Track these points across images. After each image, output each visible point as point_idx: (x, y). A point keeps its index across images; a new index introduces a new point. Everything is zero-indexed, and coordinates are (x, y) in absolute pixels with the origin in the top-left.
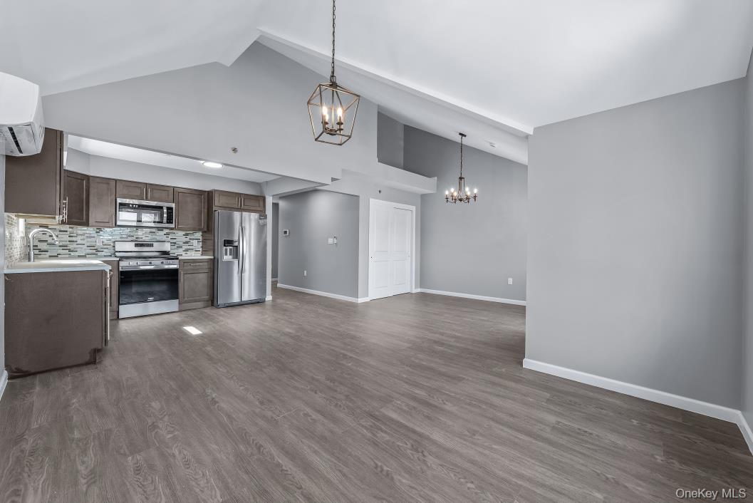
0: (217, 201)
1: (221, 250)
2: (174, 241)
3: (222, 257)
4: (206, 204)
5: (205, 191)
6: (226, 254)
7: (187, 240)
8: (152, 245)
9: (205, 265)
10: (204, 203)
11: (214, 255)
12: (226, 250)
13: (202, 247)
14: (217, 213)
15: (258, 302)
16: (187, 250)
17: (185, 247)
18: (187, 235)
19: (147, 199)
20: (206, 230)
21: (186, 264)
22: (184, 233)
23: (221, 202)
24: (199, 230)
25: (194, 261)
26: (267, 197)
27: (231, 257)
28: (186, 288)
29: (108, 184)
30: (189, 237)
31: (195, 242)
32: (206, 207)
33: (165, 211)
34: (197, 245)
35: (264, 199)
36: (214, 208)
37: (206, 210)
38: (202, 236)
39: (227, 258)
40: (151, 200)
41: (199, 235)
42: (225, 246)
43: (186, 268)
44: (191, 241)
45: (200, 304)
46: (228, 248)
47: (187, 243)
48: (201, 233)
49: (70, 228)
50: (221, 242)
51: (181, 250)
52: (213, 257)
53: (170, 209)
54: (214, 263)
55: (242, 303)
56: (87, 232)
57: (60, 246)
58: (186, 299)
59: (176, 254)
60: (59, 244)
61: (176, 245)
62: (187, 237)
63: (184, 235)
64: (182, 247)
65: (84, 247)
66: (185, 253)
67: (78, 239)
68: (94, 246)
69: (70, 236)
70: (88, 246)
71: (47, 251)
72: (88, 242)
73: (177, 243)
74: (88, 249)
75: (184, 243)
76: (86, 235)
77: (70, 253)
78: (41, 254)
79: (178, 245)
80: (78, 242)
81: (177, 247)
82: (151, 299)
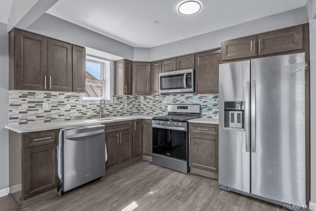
9: (213, 132)
17: (215, 109)
25: (202, 125)
26: (310, 22)
33: (185, 77)
42: (225, 110)
47: (215, 105)
50: (221, 105)
51: (211, 112)
53: (189, 75)
56: (159, 99)
57: (150, 108)
58: (195, 164)
59: (207, 116)
60: (150, 107)
61: (207, 108)
62: (216, 100)
63: (213, 98)
64: (212, 109)
65: (158, 108)
66: (215, 116)
67: (155, 103)
68: (161, 108)
69: (153, 102)
70: (159, 108)
71: (146, 111)
72: (159, 105)
73: (208, 106)
74: (159, 110)
75: (213, 106)
76: (159, 101)
77: (153, 112)
78: (144, 113)
79: (208, 108)
80: (156, 105)
81: (208, 109)
82: (168, 154)
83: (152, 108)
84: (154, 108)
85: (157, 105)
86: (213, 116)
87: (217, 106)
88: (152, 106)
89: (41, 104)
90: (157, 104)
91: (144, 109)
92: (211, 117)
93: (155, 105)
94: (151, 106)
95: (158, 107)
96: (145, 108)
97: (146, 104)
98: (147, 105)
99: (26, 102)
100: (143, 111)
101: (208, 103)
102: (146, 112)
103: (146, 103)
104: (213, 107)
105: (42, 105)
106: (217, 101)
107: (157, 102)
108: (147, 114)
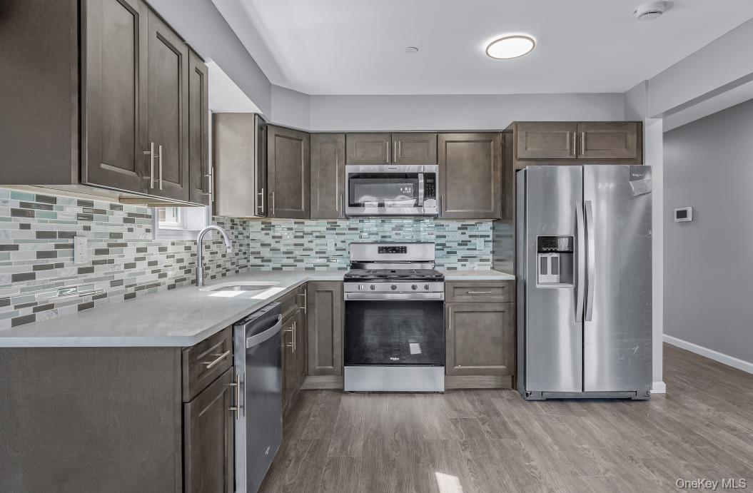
0: (523, 148)
1: (533, 260)
2: (442, 241)
3: (534, 279)
4: (499, 159)
5: (496, 133)
6: (544, 272)
7: (466, 238)
8: (403, 250)
9: (499, 296)
10: (495, 157)
11: (516, 272)
12: (544, 260)
13: (493, 252)
14: (521, 175)
15: (629, 400)
16: (464, 259)
17: (462, 252)
18: (464, 228)
19: (392, 162)
20: (499, 216)
21: (458, 291)
22: (459, 224)
23: (530, 149)
24: (487, 217)
25: (476, 285)
26: (646, 121)
27: (556, 278)
28: (459, 342)
29: (335, 142)
30: (468, 232)
31: (479, 243)
32: (500, 165)
33: (421, 181)
34: (484, 248)
35: (639, 126)
36: (516, 165)
37: (499, 174)
38: (493, 228)
39: (547, 280)
40: (400, 162)
41: (486, 227)
42: (540, 252)
43: (458, 299)
44: (473, 240)
45: (489, 381)
46: (549, 256)
47: (464, 243)
48: (490, 224)
49: (295, 223)
50: (531, 243)
51: (454, 259)
52: (512, 277)
53: (430, 177)
54: (515, 292)
55: (584, 396)
56: (315, 229)
57: (284, 253)
58: (459, 367)
59: (446, 266)
60: (284, 249)
61: (445, 249)
62: (464, 233)
63: (459, 229)
64: (456, 253)
65: (313, 254)
66: (462, 265)
67: (305, 241)
68: (324, 253)
69: (296, 237)
70: (317, 253)
71: (269, 261)
72: (317, 245)
73: (447, 245)
74: (317, 258)
75: (459, 245)
76: (315, 234)
77: (295, 263)
78: (263, 266)
79: (449, 250)
80: (305, 246)
81: (448, 253)
82: (395, 359)
83: (292, 253)
84: (298, 253)
85: (307, 245)
86: (459, 265)
87: (466, 245)
88: (293, 247)
89: (70, 241)
90: (311, 242)
91: (262, 255)
92: (455, 268)
93: (303, 245)
94: (288, 248)
95: (312, 250)
96: (266, 253)
97: (272, 242)
98: (274, 245)
99: (31, 234)
100: (258, 262)
101: (447, 239)
102: (272, 265)
103: (268, 240)
104: (459, 247)
105: (72, 246)
106: (467, 236)
107: (307, 238)
108: (274, 269)
